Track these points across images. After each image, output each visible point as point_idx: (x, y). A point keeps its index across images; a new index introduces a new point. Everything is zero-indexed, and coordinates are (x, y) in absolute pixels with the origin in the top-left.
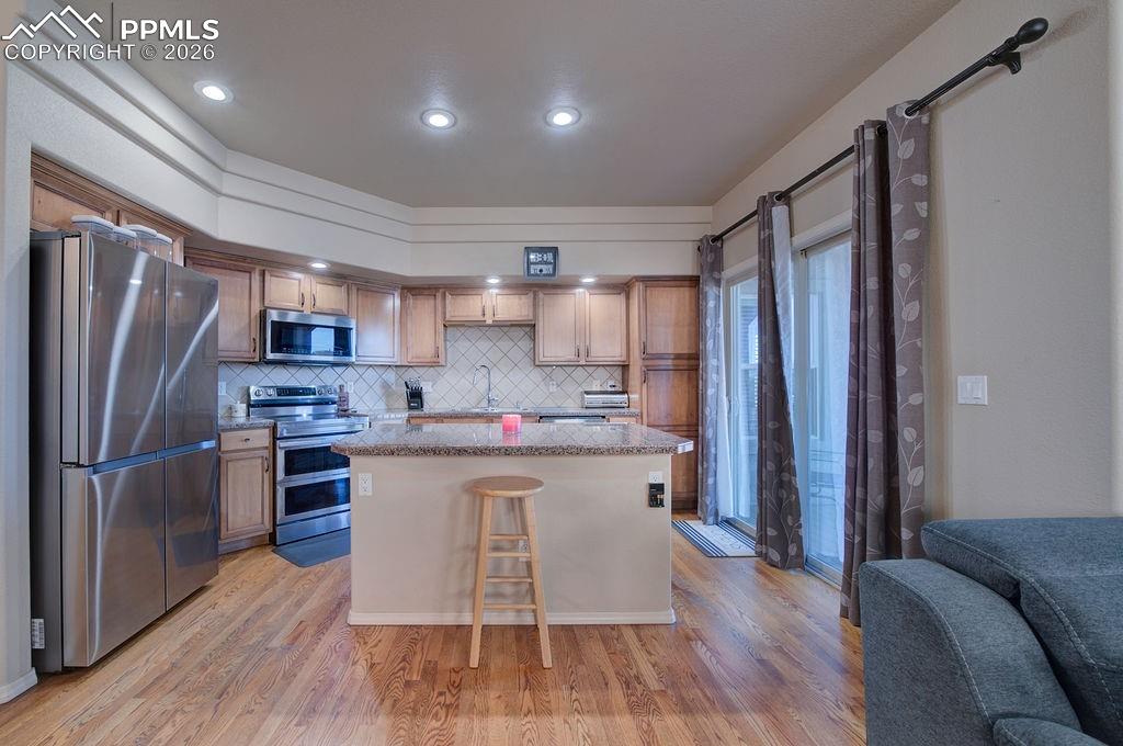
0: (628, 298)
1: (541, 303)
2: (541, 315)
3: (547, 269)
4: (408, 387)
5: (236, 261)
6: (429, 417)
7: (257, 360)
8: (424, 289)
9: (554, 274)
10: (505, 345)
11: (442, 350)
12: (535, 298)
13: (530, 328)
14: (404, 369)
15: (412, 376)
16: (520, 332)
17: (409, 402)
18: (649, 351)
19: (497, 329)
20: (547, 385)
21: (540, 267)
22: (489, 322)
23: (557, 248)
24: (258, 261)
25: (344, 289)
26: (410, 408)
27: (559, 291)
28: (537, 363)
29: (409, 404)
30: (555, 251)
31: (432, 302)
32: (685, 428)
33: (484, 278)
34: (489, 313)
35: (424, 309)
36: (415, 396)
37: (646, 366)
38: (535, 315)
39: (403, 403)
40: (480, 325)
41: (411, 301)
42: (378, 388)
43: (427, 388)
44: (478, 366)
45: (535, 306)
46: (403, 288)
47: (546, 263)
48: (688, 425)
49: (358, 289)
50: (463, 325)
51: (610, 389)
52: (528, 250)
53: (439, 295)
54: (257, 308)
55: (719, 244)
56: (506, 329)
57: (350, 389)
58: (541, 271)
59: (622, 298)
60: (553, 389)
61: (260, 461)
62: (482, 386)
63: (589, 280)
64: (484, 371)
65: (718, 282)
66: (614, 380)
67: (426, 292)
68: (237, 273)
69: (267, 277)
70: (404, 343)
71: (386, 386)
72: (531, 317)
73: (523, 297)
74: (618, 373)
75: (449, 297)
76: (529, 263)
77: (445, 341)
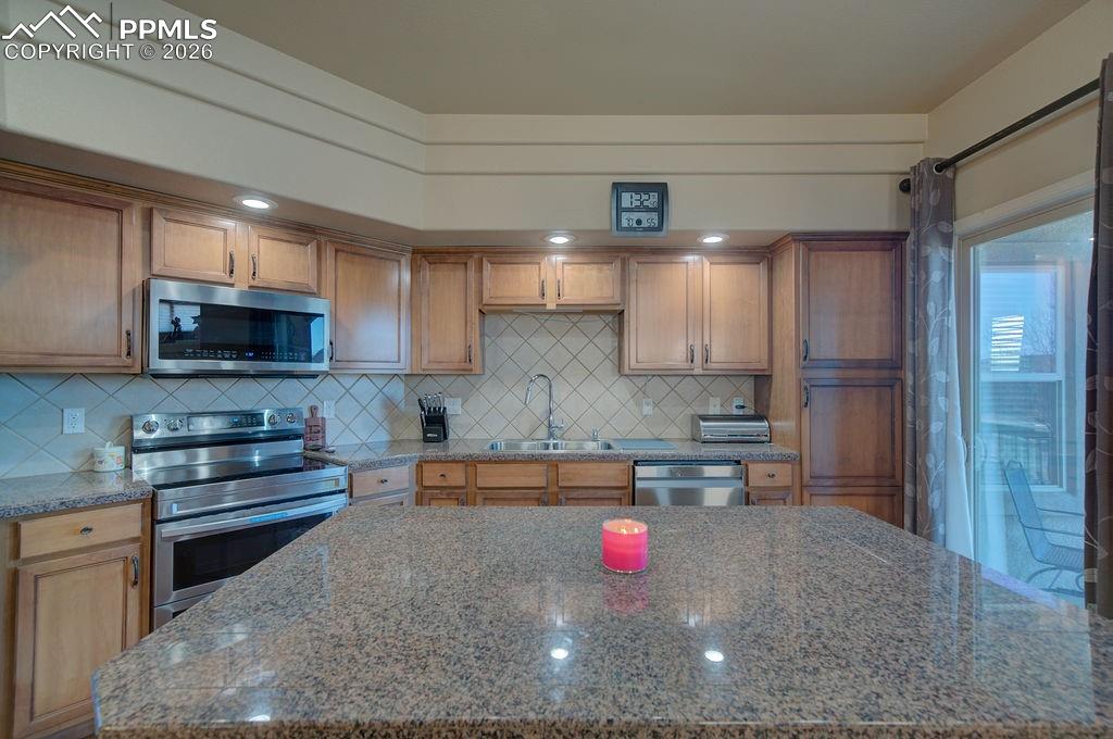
0: (771, 270)
1: (633, 278)
2: (633, 295)
3: (649, 219)
4: (423, 409)
5: (87, 187)
6: (454, 461)
7: (137, 370)
8: (448, 253)
9: (660, 228)
10: (574, 341)
11: (476, 350)
12: (623, 270)
13: (617, 317)
14: (418, 379)
15: (429, 390)
16: (597, 323)
17: (425, 432)
18: (813, 354)
19: (563, 318)
20: (639, 404)
21: (635, 216)
22: (551, 306)
23: (665, 185)
24: (138, 193)
25: (311, 249)
26: (426, 440)
27: (662, 258)
28: (627, 371)
29: (425, 435)
30: (662, 190)
31: (460, 274)
32: (873, 482)
33: (545, 234)
34: (551, 292)
35: (448, 285)
36: (435, 423)
37: (808, 380)
38: (624, 295)
39: (415, 432)
40: (536, 311)
41: (427, 273)
42: (376, 408)
43: (453, 407)
44: (533, 374)
45: (624, 281)
46: (415, 252)
47: (648, 210)
48: (877, 477)
49: (337, 251)
50: (511, 312)
51: (736, 412)
52: (618, 188)
53: (472, 265)
54: (134, 274)
55: (949, 173)
56: (575, 318)
57: (327, 412)
58: (639, 222)
59: (762, 269)
60: (648, 410)
61: (120, 567)
62: (539, 405)
63: (713, 240)
64: (542, 383)
65: (947, 240)
66: (742, 398)
67: (452, 259)
68: (91, 211)
69: (158, 221)
70: (416, 340)
71: (390, 405)
72: (617, 299)
73: (605, 267)
74: (748, 387)
75: (487, 267)
76: (619, 210)
77: (482, 335)
